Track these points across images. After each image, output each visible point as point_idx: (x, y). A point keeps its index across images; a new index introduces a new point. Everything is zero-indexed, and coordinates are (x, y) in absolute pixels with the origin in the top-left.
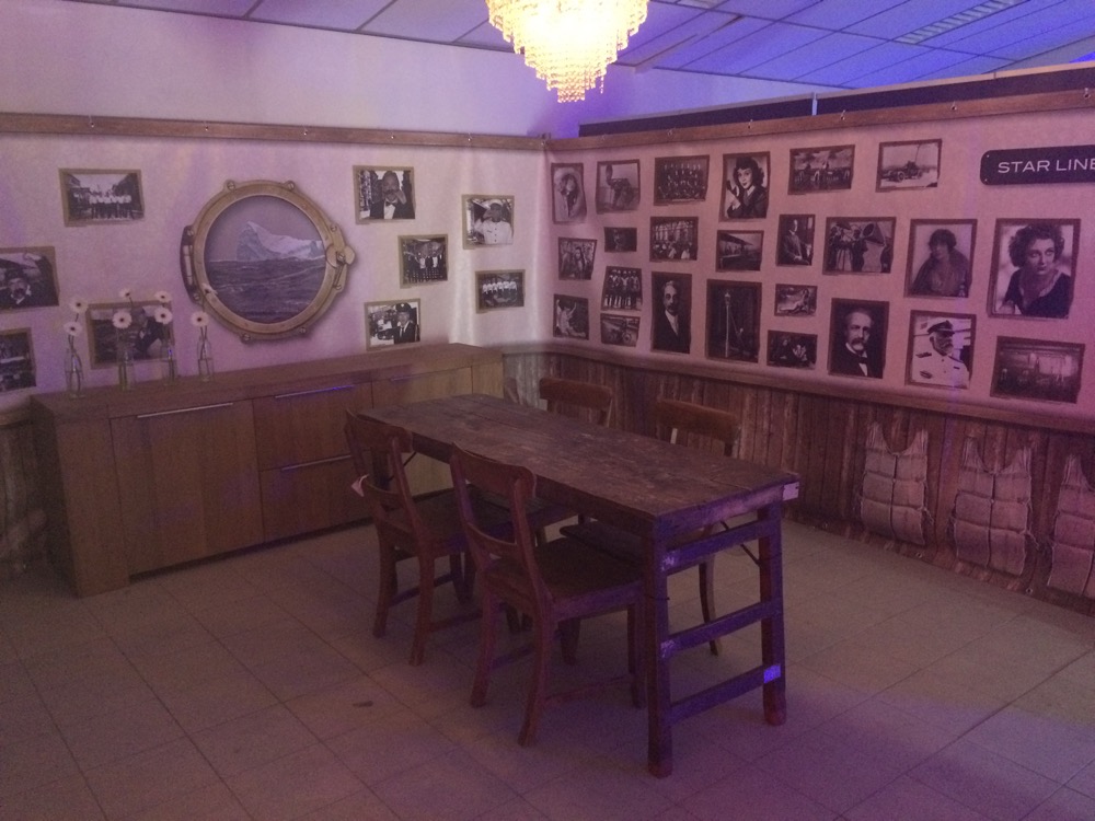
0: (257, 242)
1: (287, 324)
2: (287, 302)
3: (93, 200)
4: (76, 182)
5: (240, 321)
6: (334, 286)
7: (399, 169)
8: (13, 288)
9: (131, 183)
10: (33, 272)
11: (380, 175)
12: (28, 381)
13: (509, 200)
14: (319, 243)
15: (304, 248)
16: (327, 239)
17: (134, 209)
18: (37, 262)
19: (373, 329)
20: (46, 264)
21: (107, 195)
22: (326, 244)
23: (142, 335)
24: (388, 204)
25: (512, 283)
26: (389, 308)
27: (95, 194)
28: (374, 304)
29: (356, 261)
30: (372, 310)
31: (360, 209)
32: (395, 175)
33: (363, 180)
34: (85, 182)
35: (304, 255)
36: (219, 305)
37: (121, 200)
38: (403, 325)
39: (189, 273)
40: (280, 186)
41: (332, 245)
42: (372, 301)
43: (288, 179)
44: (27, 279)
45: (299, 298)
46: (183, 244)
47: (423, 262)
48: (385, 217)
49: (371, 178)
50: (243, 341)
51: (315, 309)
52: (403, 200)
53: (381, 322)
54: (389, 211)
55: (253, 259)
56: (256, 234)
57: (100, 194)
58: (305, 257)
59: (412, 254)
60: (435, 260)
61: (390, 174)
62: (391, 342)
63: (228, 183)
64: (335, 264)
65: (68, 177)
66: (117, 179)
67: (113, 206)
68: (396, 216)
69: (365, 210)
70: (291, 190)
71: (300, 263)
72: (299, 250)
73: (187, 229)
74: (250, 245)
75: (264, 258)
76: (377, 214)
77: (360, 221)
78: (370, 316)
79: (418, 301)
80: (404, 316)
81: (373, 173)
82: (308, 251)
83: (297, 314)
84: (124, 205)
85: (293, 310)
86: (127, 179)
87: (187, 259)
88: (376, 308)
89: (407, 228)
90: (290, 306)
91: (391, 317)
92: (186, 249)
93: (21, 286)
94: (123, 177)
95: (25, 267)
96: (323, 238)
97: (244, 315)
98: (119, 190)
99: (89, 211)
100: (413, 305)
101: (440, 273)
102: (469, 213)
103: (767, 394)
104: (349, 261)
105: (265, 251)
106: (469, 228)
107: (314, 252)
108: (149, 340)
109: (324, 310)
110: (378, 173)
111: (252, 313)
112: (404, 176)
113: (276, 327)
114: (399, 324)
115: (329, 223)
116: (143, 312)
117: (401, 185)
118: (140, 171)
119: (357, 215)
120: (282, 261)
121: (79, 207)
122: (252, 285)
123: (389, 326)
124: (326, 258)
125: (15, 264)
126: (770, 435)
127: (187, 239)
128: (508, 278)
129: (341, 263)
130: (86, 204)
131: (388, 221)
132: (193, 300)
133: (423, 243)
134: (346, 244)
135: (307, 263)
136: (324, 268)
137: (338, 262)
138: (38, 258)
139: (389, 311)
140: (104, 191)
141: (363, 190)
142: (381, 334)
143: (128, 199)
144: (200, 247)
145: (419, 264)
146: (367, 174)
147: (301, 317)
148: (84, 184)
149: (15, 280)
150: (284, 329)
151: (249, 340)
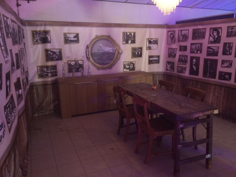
0: (101, 48)
1: (107, 66)
2: (107, 61)
3: (70, 39)
4: (67, 35)
5: (97, 65)
6: (117, 58)
7: (132, 32)
8: (54, 57)
9: (77, 36)
10: (58, 53)
11: (128, 34)
12: (56, 75)
13: (157, 39)
14: (114, 49)
15: (111, 50)
16: (116, 47)
17: (77, 41)
18: (58, 51)
19: (125, 67)
20: (60, 52)
21: (72, 38)
22: (116, 49)
23: (78, 67)
24: (130, 40)
25: (157, 58)
26: (128, 63)
27: (70, 38)
28: (125, 62)
29: (122, 53)
30: (125, 63)
31: (123, 41)
32: (131, 34)
33: (124, 35)
34: (68, 35)
35: (111, 51)
36: (93, 61)
37: (75, 39)
38: (131, 67)
39: (87, 54)
40: (107, 36)
41: (117, 49)
42: (125, 61)
43: (109, 35)
44: (56, 55)
45: (109, 60)
46: (86, 49)
47: (136, 53)
48: (129, 43)
49: (126, 35)
50: (97, 69)
51: (113, 63)
52: (133, 39)
53: (126, 66)
54: (130, 42)
55: (100, 52)
56: (101, 47)
57: (71, 38)
58: (111, 52)
59: (134, 51)
60: (139, 53)
61: (130, 34)
62: (129, 70)
63: (96, 36)
64: (117, 53)
65: (65, 34)
66: (74, 35)
67: (73, 40)
68: (131, 43)
69: (124, 41)
70: (109, 37)
71: (110, 53)
72: (110, 50)
73: (88, 45)
74: (100, 49)
75: (102, 52)
76: (127, 42)
77: (123, 44)
78: (124, 65)
79: (135, 61)
80: (132, 65)
81: (127, 33)
82: (112, 50)
83: (108, 64)
84: (76, 40)
85: (108, 63)
86: (76, 35)
87: (87, 52)
88: (126, 63)
89: (133, 45)
90: (107, 62)
91: (129, 65)
92: (87, 49)
93: (55, 56)
94: (75, 34)
95: (56, 52)
96: (115, 47)
97: (98, 63)
98: (75, 37)
99: (69, 41)
100: (134, 62)
101: (140, 55)
102: (148, 42)
103: (217, 87)
104: (120, 52)
105: (103, 50)
106: (148, 46)
107: (113, 50)
108: (79, 68)
109: (115, 63)
110: (128, 33)
111: (99, 63)
112: (133, 34)
113: (104, 66)
114: (130, 67)
115: (116, 44)
116: (78, 62)
117: (133, 36)
118: (79, 33)
119: (123, 43)
120: (106, 52)
121: (67, 41)
122: (100, 57)
123: (128, 67)
124: (115, 52)
125: (55, 52)
126: (218, 97)
127: (87, 47)
128: (156, 57)
129: (119, 53)
130: (68, 40)
131: (129, 44)
132: (88, 60)
133: (137, 49)
134: (120, 49)
135: (112, 53)
136: (115, 54)
137: (118, 53)
138: (59, 51)
139: (128, 64)
140: (72, 37)
141: (124, 37)
142: (126, 69)
143: (76, 39)
144: (90, 49)
145: (136, 54)
146: (125, 34)
147: (109, 64)
148: (68, 36)
149: (54, 55)
150: (106, 67)
151: (98, 69)
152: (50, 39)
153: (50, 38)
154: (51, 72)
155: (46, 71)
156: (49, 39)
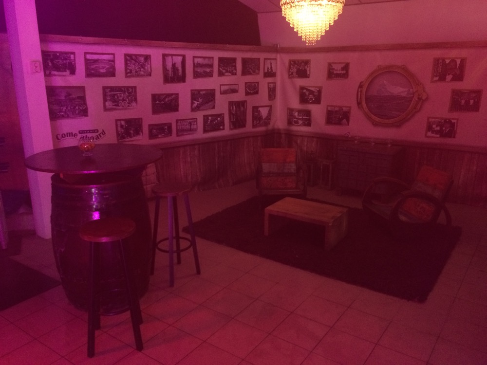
152: (310, 72)
153: (310, 70)
154: (303, 119)
155: (297, 117)
156: (308, 73)
